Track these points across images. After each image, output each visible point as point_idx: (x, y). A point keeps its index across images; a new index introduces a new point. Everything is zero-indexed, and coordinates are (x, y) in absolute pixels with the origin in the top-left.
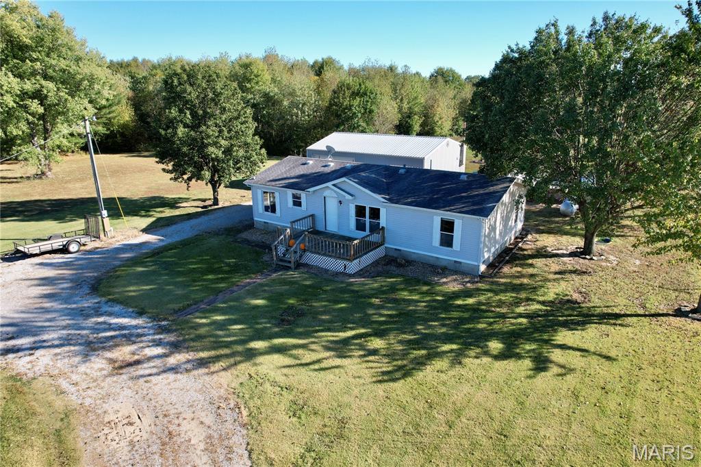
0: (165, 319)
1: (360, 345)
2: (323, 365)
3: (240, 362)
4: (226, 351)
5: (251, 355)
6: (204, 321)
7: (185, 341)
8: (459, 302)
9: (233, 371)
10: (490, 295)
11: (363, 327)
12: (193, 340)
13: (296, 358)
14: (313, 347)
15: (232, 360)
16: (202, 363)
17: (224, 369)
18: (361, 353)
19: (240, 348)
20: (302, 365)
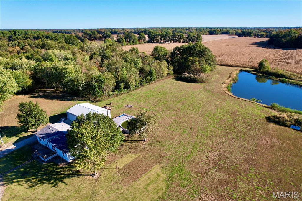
0: (3, 174)
1: (31, 181)
2: (22, 185)
3: (10, 184)
4: (8, 182)
5: (12, 183)
6: (9, 175)
7: (3, 180)
8: (57, 171)
9: (7, 186)
10: (65, 168)
11: (35, 176)
12: (4, 179)
13: (19, 183)
14: (24, 181)
15: (8, 184)
16: (3, 185)
17: (6, 186)
18: (30, 182)
19: (11, 181)
20: (18, 185)
